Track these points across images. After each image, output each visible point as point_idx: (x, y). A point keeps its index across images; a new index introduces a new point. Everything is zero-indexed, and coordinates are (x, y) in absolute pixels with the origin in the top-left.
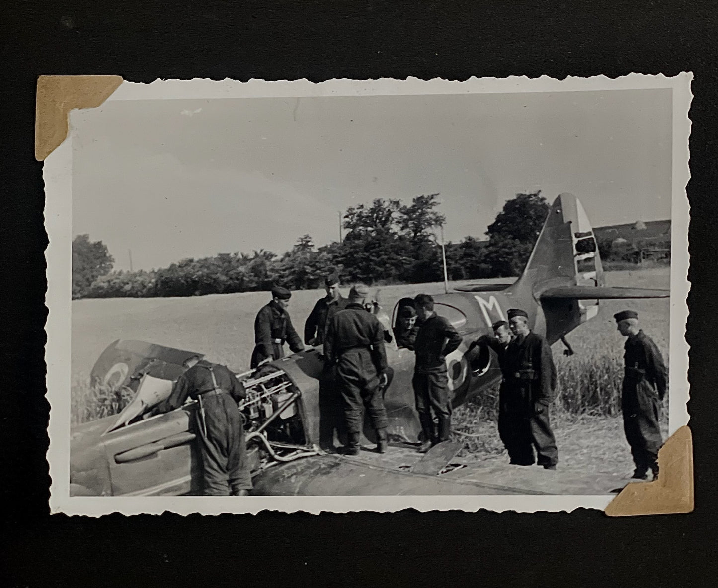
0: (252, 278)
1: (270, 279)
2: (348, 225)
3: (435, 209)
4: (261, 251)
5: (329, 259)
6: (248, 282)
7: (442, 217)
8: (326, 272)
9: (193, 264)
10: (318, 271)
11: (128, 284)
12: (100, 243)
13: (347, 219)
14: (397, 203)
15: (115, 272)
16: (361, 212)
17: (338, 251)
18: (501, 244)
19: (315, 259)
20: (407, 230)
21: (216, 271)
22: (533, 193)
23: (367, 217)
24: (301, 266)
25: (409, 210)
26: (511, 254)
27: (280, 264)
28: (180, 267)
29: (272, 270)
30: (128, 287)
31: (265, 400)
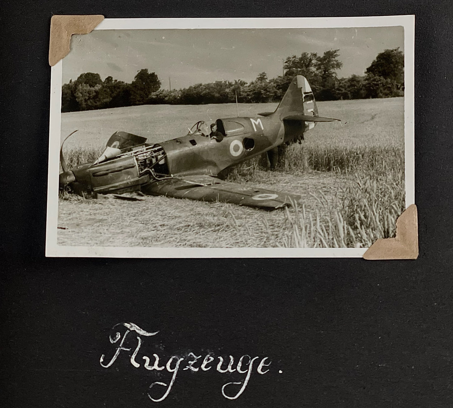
0: (232, 95)
1: (242, 97)
2: (286, 67)
3: (336, 58)
4: (239, 80)
5: (274, 86)
6: (230, 97)
7: (340, 63)
8: (272, 93)
9: (201, 87)
10: (268, 93)
11: (167, 97)
12: (154, 73)
13: (286, 64)
14: (315, 55)
15: (161, 90)
16: (294, 60)
17: (280, 82)
18: (372, 79)
19: (267, 86)
20: (320, 70)
21: (213, 91)
22: (394, 49)
23: (298, 63)
24: (259, 90)
25: (321, 59)
26: (378, 85)
27: (248, 88)
28: (194, 88)
29: (243, 92)
30: (166, 99)
31: (153, 157)
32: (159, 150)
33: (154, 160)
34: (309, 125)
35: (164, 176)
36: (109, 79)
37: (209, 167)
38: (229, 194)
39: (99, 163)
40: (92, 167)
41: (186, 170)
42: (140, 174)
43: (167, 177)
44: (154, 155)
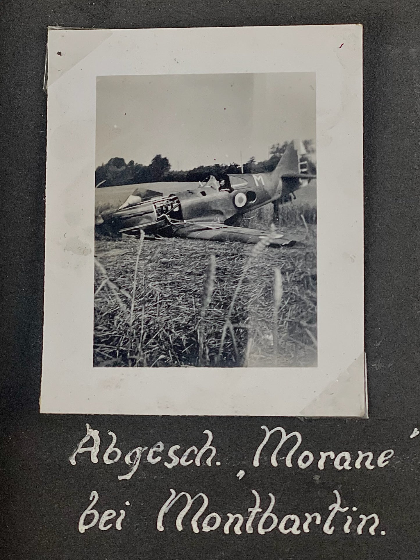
2: (271, 153)
4: (233, 163)
11: (176, 176)
12: (166, 158)
13: (272, 150)
15: (171, 171)
16: (278, 147)
17: (267, 164)
23: (281, 149)
31: (169, 205)
32: (174, 199)
33: (170, 208)
34: (303, 183)
35: (178, 222)
36: (132, 162)
37: (217, 215)
38: (237, 234)
39: (124, 208)
40: (117, 211)
41: (197, 217)
42: (158, 219)
43: (181, 222)
44: (170, 203)
